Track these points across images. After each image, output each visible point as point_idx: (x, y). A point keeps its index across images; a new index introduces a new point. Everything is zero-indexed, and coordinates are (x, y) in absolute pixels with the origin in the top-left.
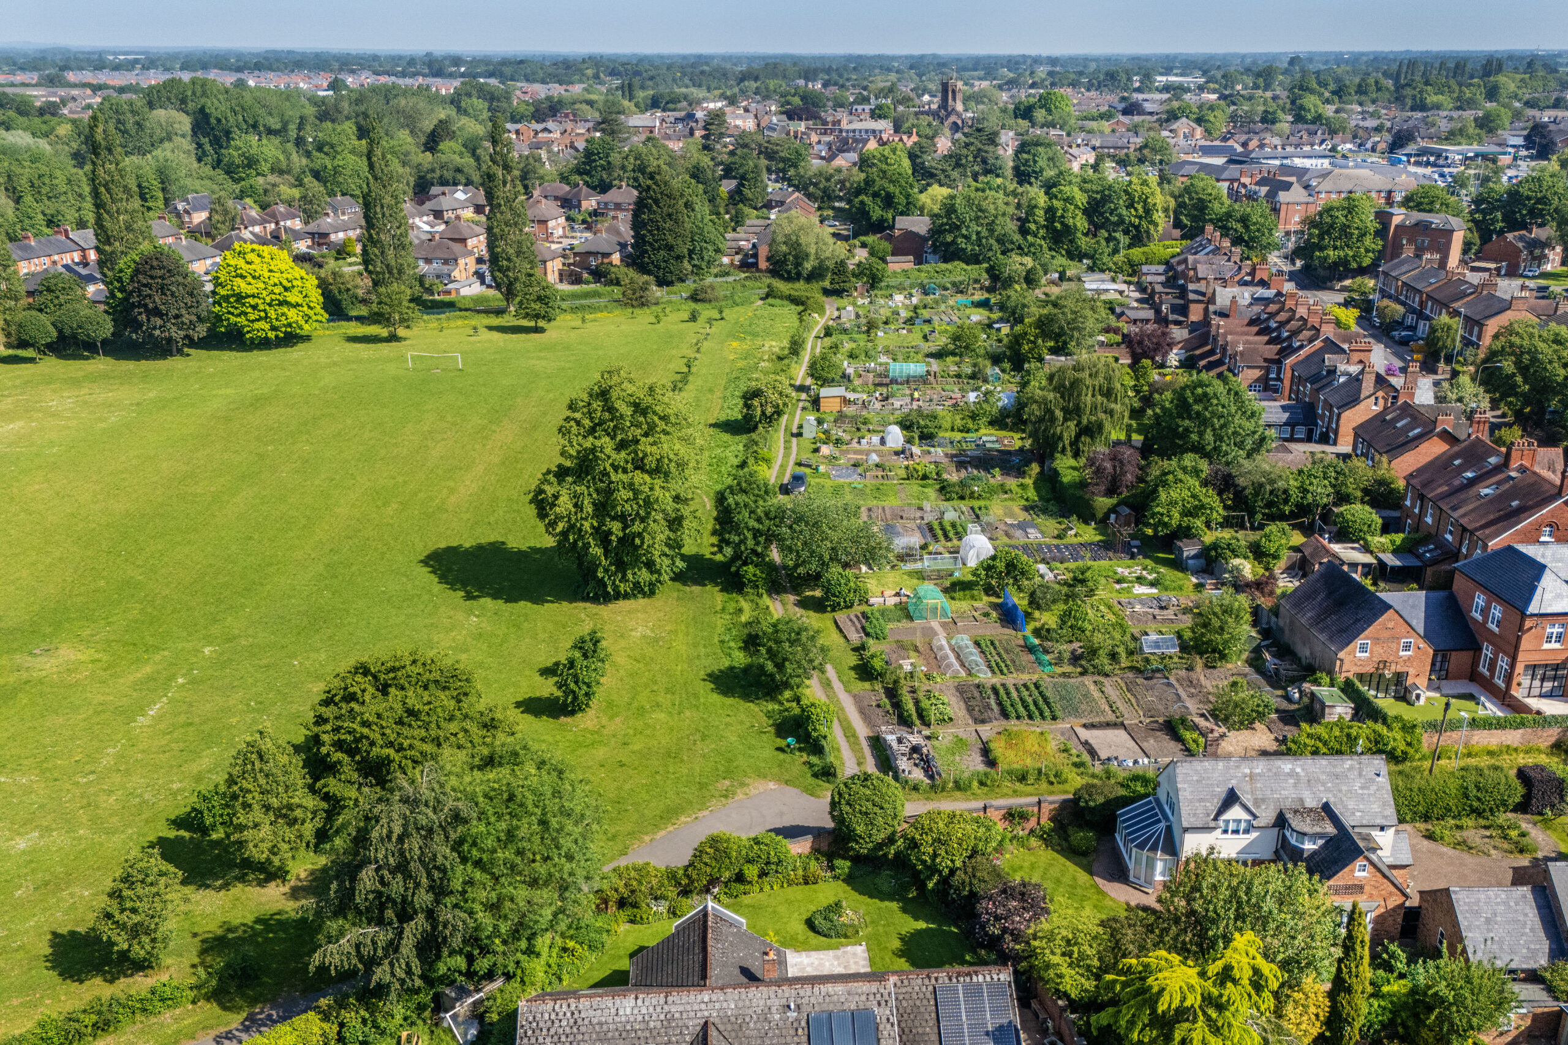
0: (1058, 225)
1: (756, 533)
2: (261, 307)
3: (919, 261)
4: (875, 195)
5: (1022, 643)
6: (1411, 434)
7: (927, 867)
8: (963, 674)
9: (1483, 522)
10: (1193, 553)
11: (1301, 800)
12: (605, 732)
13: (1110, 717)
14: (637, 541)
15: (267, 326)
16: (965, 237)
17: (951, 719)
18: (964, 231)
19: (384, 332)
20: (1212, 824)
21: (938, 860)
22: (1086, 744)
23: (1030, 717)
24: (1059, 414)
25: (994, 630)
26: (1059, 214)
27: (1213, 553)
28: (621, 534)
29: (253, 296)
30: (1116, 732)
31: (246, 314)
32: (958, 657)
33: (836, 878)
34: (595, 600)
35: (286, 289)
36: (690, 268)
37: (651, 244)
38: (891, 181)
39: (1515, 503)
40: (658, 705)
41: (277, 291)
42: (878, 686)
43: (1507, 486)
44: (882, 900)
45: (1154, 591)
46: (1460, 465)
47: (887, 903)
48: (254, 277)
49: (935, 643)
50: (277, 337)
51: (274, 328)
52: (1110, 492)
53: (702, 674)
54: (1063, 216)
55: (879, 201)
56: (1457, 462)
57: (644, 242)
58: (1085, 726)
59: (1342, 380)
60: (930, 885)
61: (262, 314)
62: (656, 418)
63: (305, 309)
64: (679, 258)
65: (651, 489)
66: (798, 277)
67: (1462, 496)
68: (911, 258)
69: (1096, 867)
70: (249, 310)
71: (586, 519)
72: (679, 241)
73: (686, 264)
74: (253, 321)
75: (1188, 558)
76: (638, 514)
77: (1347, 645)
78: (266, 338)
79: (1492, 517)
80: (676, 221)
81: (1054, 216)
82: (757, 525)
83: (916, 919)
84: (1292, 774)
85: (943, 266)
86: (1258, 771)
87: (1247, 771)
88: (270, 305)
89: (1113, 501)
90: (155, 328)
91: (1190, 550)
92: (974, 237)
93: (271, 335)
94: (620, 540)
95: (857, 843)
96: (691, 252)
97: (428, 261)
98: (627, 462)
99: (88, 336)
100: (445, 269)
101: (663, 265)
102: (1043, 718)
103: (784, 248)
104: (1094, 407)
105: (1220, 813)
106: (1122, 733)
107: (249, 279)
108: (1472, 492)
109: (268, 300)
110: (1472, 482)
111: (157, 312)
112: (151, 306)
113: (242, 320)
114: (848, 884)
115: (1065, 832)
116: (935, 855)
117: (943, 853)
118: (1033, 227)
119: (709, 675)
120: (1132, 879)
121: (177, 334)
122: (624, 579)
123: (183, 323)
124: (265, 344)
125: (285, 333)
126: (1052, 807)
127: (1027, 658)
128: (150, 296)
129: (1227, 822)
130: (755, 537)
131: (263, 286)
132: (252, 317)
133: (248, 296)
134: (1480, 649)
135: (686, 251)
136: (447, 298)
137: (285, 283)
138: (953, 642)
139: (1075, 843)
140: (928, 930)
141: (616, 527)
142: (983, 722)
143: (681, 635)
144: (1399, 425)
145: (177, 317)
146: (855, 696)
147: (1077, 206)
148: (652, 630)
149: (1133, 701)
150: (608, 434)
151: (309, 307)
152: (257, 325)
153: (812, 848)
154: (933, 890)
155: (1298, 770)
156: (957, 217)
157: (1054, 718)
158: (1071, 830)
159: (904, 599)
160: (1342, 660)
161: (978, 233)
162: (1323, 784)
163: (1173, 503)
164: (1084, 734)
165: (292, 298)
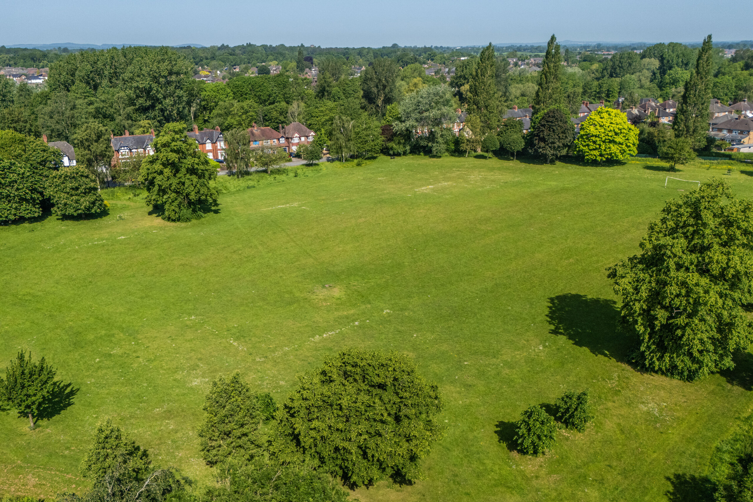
2: (598, 143)
12: (534, 482)
14: (679, 332)
15: (598, 154)
19: (667, 165)
28: (664, 322)
29: (596, 136)
31: (588, 145)
34: (634, 365)
35: (616, 134)
40: (601, 482)
41: (610, 134)
48: (601, 126)
50: (601, 160)
51: (601, 155)
53: (671, 473)
61: (598, 146)
62: (738, 233)
63: (624, 146)
65: (707, 292)
70: (591, 144)
71: (639, 301)
74: (591, 150)
76: (685, 310)
78: (595, 160)
88: (604, 142)
90: (540, 148)
93: (599, 159)
94: (662, 326)
97: (730, 131)
98: (692, 263)
99: (511, 148)
100: (739, 137)
107: (598, 127)
109: (604, 139)
111: (543, 140)
112: (542, 136)
113: (586, 149)
119: (678, 477)
121: (549, 152)
122: (661, 358)
123: (554, 147)
124: (594, 163)
125: (607, 158)
128: (543, 131)
131: (603, 130)
132: (591, 148)
133: (593, 136)
136: (727, 152)
137: (617, 130)
141: (661, 315)
143: (684, 425)
145: (553, 143)
148: (661, 410)
150: (686, 237)
151: (627, 145)
152: (592, 152)
165: (618, 139)
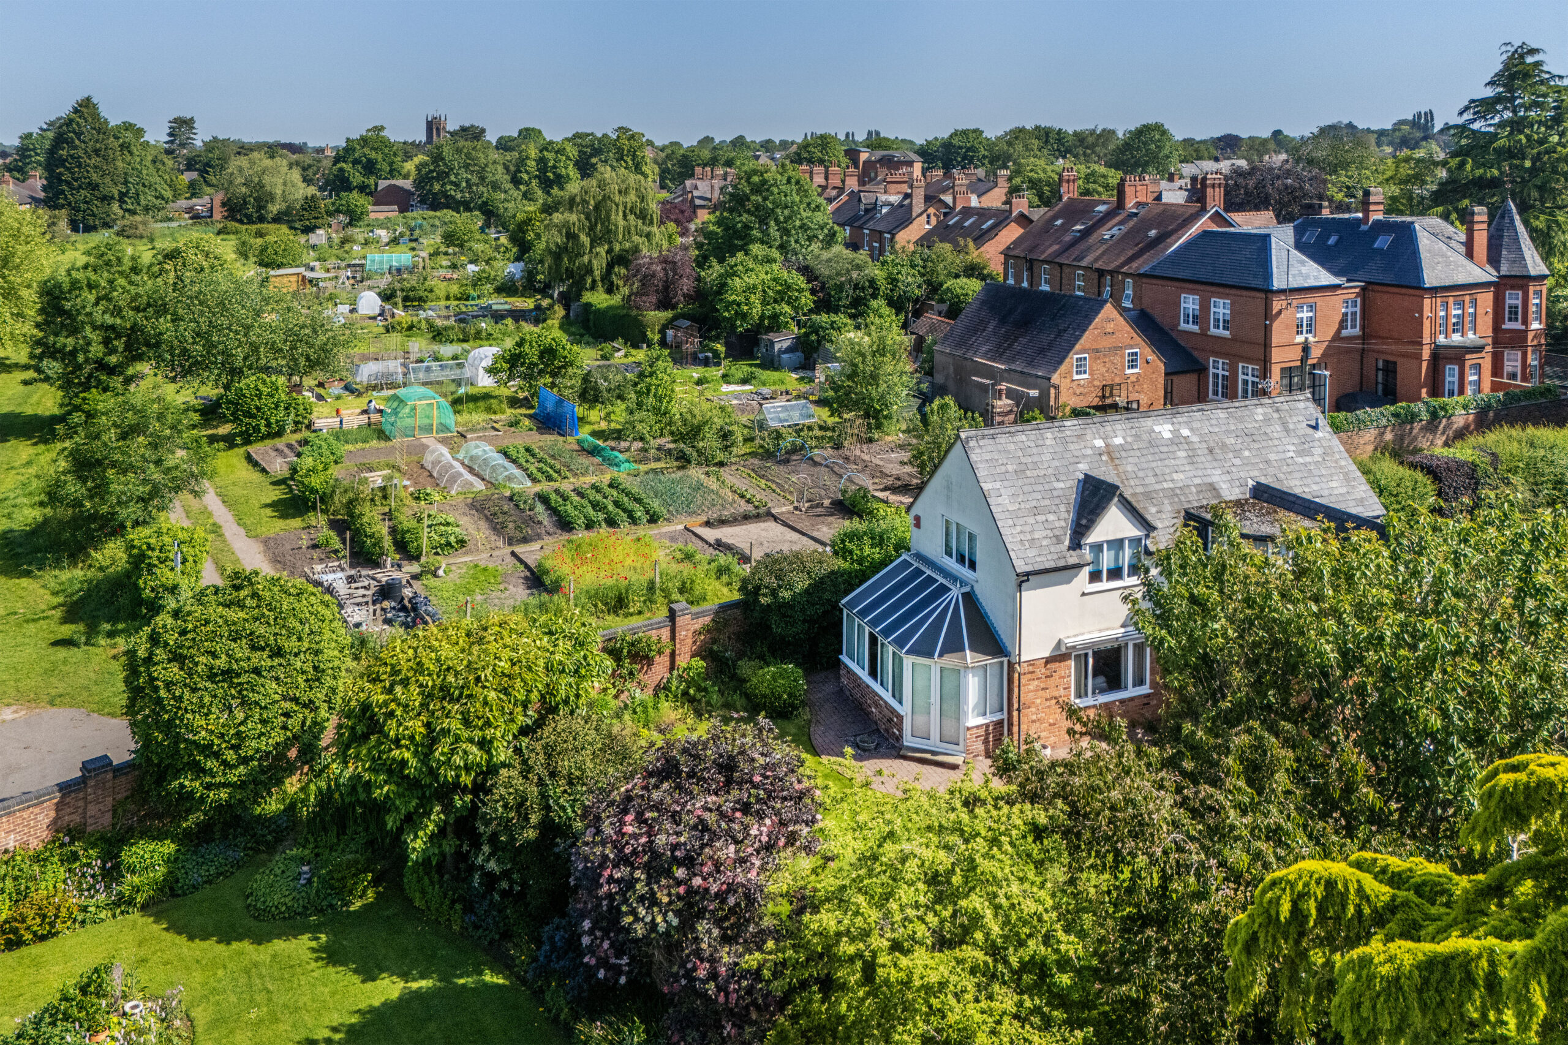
0: (550, 174)
1: (109, 333)
3: (403, 209)
4: (356, 162)
5: (576, 447)
6: (984, 227)
7: (411, 785)
8: (480, 486)
9: (1122, 259)
10: (786, 345)
11: (1213, 488)
13: (744, 507)
16: (452, 183)
17: (462, 543)
18: (453, 178)
20: (1073, 558)
21: (440, 751)
22: (719, 545)
23: (611, 523)
24: (584, 239)
25: (528, 437)
26: (551, 164)
27: (814, 337)
30: (763, 525)
32: (471, 470)
33: (123, 903)
36: (121, 212)
37: (68, 183)
38: (373, 149)
39: (1153, 233)
42: (319, 520)
43: (1131, 223)
44: (260, 939)
45: (747, 387)
46: (1062, 225)
47: (279, 945)
49: (428, 459)
52: (664, 304)
54: (554, 167)
55: (360, 167)
56: (1059, 222)
57: (60, 181)
58: (708, 524)
59: (884, 211)
60: (417, 844)
64: (107, 199)
66: (262, 219)
67: (1083, 246)
68: (396, 207)
69: (818, 735)
72: (107, 180)
73: (115, 207)
75: (780, 352)
77: (1061, 362)
79: (1130, 252)
80: (105, 158)
81: (546, 165)
82: (109, 320)
83: (369, 975)
84: (1177, 440)
85: (431, 213)
86: (1118, 441)
87: (1099, 443)
89: (669, 314)
91: (781, 342)
92: (464, 184)
95: (199, 771)
96: (123, 196)
101: (83, 206)
102: (634, 521)
103: (244, 189)
104: (628, 230)
105: (1079, 531)
106: (771, 525)
108: (1093, 239)
110: (1086, 233)
114: (158, 918)
115: (733, 677)
116: (432, 737)
117: (455, 725)
118: (525, 177)
120: (908, 740)
126: (698, 624)
127: (585, 461)
129: (1097, 548)
130: (106, 342)
134: (1205, 369)
135: (116, 193)
138: (461, 456)
139: (764, 689)
140: (408, 1000)
142: (525, 540)
144: (966, 224)
146: (266, 542)
147: (568, 158)
149: (774, 486)
153: (55, 826)
154: (425, 863)
155: (1185, 432)
156: (445, 165)
157: (653, 519)
158: (745, 668)
159: (375, 417)
160: (1057, 388)
161: (468, 181)
162: (1237, 453)
163: (751, 289)
164: (710, 534)
